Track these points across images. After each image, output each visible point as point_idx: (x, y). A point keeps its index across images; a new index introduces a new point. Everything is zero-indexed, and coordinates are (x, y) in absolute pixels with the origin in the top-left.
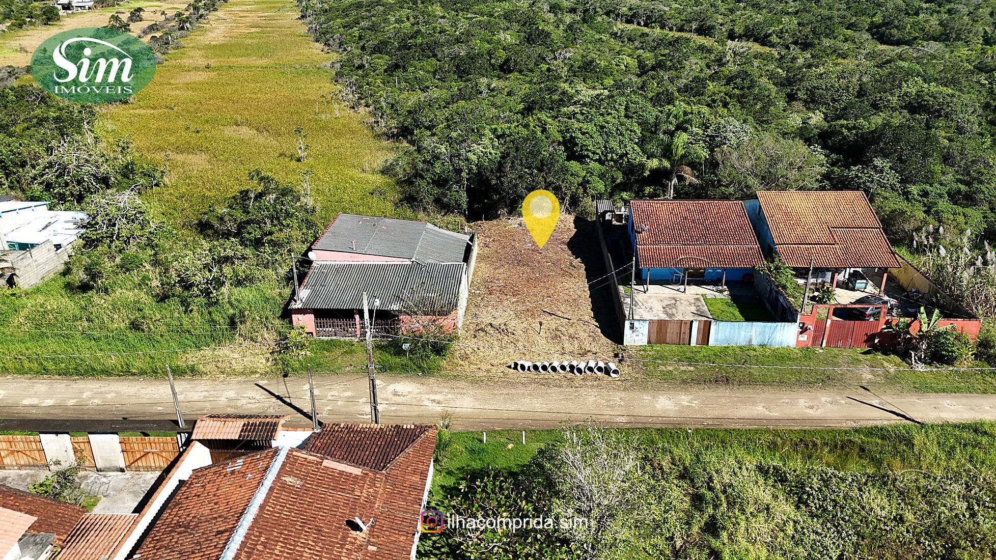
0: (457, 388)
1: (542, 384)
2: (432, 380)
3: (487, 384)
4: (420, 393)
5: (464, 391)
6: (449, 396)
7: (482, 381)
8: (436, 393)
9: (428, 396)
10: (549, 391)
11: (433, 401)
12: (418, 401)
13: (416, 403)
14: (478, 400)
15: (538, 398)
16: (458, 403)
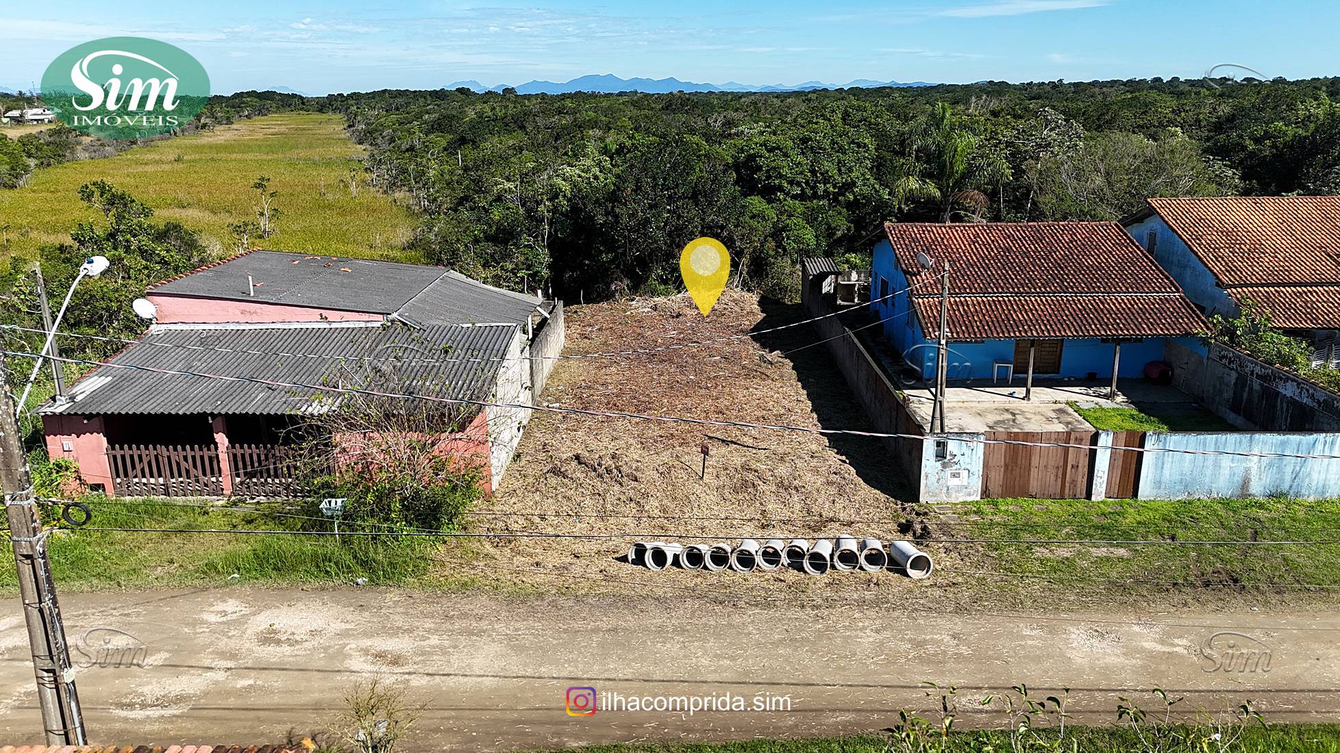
0: (464, 616)
1: (715, 601)
2: (393, 596)
3: (553, 604)
4: (345, 634)
5: (484, 625)
6: (434, 640)
7: (540, 596)
8: (395, 632)
9: (366, 643)
10: (737, 619)
11: (380, 656)
12: (332, 657)
13: (321, 664)
14: (519, 649)
15: (705, 640)
16: (457, 662)
